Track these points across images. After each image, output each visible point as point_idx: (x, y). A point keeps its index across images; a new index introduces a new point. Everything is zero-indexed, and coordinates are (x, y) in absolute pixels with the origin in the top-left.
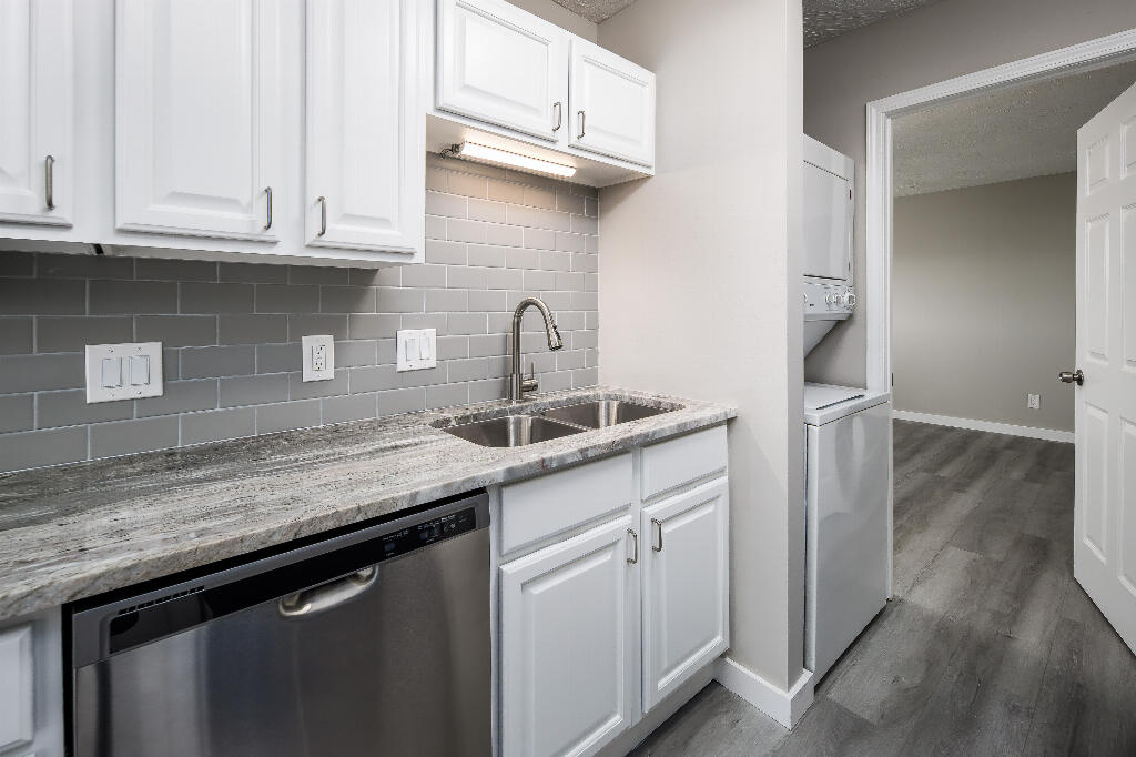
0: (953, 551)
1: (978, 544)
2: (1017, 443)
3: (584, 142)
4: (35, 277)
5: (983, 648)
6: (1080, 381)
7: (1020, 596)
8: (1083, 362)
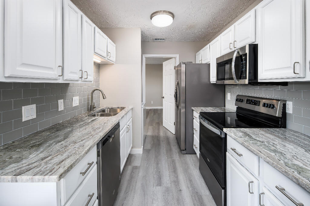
0: (149, 127)
1: (152, 125)
2: (150, 110)
3: (110, 59)
4: (13, 89)
5: (157, 137)
6: (164, 98)
7: (159, 129)
8: (164, 95)
